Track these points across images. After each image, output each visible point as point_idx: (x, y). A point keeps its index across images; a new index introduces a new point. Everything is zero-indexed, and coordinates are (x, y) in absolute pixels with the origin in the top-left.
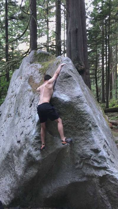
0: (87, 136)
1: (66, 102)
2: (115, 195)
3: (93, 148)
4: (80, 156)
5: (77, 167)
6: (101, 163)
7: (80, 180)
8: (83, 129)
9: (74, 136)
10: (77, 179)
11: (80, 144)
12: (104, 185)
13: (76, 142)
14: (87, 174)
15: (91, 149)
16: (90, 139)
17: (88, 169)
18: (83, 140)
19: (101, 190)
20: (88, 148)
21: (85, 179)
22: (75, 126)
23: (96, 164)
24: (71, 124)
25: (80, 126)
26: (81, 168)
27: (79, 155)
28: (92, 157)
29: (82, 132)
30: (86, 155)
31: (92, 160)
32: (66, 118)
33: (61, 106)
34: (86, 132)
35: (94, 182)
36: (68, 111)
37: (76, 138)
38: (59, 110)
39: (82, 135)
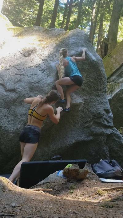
0: (102, 97)
1: (94, 60)
2: (117, 151)
3: (106, 108)
4: (93, 115)
5: (86, 125)
6: (110, 122)
7: (86, 139)
8: (100, 90)
9: (90, 95)
10: (83, 138)
11: (95, 103)
12: (108, 143)
13: (91, 100)
14: (96, 132)
15: (104, 109)
16: (104, 100)
17: (97, 127)
18: (98, 100)
19: (106, 147)
20: (101, 108)
21: (91, 138)
22: (94, 86)
23: (106, 123)
24: (91, 83)
25: (98, 87)
26: (90, 127)
27: (93, 113)
28: (104, 116)
29: (98, 93)
30: (100, 114)
31: (104, 118)
32: (88, 76)
33: (87, 63)
34: (102, 94)
35: (101, 140)
36: (93, 70)
37: (91, 97)
38: (84, 66)
39: (97, 96)
